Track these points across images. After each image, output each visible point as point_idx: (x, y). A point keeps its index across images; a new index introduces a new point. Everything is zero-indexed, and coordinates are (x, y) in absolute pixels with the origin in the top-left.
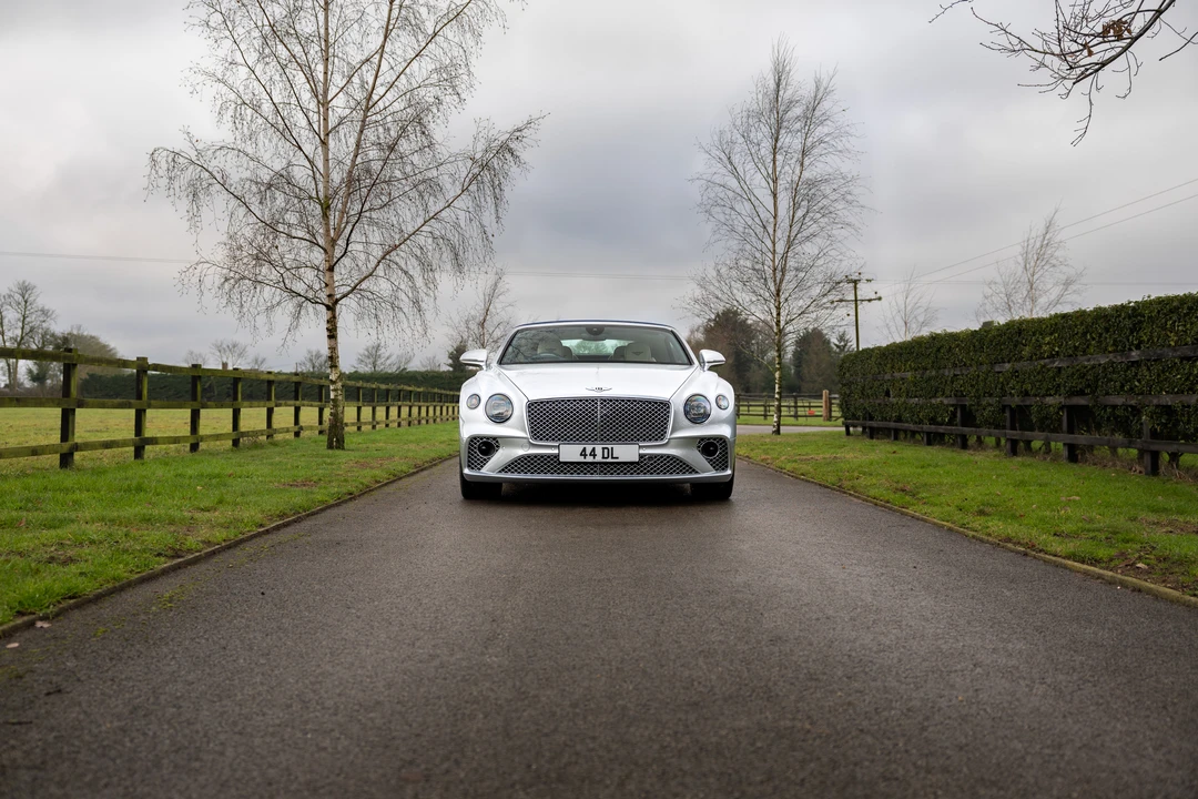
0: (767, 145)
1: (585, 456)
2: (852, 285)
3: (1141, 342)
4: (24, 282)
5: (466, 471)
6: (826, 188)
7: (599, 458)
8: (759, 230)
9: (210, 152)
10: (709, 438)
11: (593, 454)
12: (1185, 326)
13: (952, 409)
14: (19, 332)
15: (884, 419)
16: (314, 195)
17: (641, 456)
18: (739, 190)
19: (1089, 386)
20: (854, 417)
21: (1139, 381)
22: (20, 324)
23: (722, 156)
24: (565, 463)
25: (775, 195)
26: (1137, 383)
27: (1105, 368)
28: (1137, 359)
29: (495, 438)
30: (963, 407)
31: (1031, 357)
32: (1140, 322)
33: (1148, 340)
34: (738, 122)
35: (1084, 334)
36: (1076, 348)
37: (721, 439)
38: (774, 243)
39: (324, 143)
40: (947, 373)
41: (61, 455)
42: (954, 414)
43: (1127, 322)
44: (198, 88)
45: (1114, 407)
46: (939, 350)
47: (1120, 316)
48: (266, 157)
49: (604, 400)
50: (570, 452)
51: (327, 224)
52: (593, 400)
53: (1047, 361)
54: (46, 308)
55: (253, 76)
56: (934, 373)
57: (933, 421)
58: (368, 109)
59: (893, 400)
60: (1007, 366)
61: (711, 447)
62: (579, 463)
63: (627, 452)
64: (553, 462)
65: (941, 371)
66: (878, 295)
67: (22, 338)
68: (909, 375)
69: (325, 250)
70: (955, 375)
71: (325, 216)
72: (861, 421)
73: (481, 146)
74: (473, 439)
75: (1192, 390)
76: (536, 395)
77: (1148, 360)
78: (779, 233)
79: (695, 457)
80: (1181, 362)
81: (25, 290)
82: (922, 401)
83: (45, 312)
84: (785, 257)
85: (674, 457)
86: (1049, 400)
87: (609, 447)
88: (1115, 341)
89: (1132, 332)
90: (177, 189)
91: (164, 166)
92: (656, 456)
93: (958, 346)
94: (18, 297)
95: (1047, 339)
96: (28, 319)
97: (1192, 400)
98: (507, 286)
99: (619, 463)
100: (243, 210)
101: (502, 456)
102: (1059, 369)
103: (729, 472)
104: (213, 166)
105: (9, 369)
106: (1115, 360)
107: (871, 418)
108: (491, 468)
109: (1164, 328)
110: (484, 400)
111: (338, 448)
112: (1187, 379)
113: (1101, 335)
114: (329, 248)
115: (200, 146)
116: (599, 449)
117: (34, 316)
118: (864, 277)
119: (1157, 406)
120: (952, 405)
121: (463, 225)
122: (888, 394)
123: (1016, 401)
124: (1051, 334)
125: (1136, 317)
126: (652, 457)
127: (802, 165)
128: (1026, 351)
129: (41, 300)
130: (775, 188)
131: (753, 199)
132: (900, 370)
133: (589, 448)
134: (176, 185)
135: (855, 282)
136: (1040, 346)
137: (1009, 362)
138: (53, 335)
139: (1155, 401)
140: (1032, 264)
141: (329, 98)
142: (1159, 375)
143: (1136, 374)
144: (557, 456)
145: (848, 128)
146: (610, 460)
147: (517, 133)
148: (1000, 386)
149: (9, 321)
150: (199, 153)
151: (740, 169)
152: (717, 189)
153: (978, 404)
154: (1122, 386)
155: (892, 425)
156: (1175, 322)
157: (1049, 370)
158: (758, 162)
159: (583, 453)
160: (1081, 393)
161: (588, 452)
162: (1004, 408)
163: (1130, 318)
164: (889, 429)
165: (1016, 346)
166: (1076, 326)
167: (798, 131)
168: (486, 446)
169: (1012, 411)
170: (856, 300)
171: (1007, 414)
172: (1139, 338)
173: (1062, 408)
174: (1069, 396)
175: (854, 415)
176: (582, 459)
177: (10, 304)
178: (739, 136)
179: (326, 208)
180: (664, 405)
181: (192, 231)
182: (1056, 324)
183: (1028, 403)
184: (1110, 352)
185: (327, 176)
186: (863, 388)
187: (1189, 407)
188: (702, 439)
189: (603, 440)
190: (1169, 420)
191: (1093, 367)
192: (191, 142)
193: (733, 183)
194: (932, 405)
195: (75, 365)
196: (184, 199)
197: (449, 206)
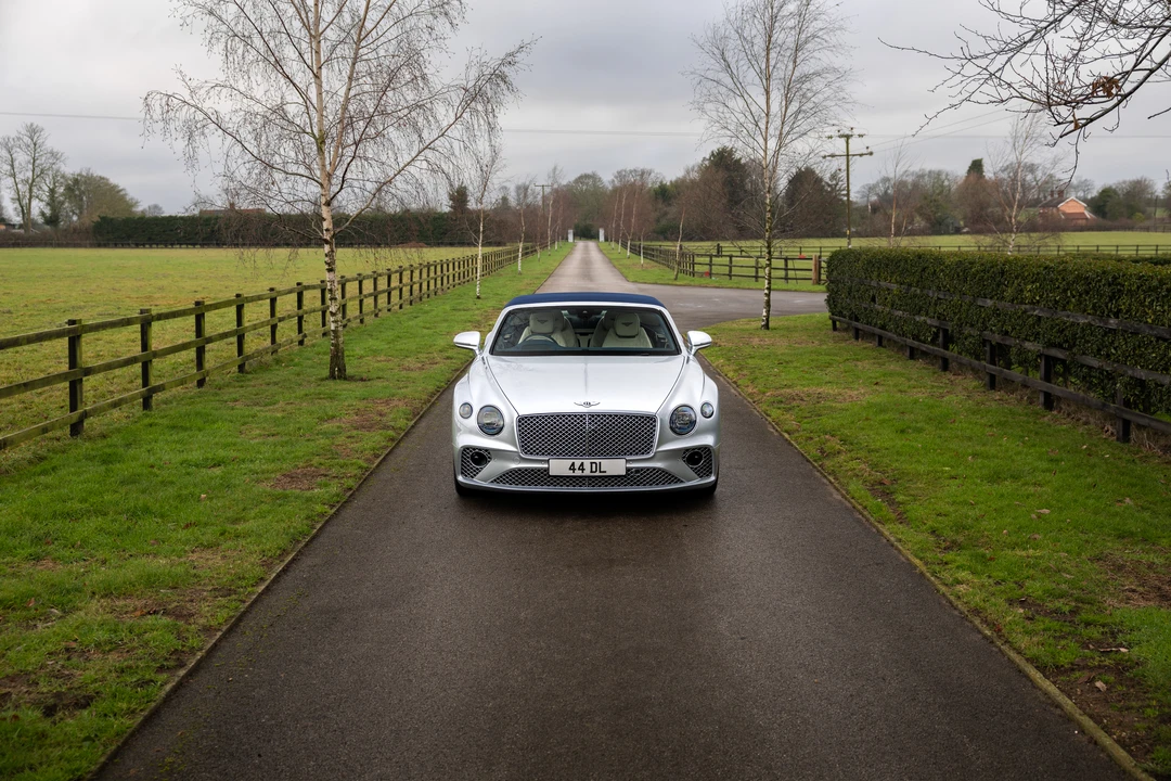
0: (760, 43)
1: (574, 470)
2: (843, 140)
3: (1119, 311)
4: (32, 125)
5: (460, 478)
6: (818, 84)
7: (587, 472)
8: (751, 127)
9: (203, 91)
10: (693, 448)
11: (582, 468)
12: (1163, 307)
13: (934, 329)
14: (30, 174)
15: (868, 323)
16: (309, 130)
17: (628, 470)
18: (732, 86)
19: (1067, 341)
20: (840, 314)
21: (1115, 349)
22: (31, 166)
23: (716, 51)
24: (555, 477)
25: (768, 93)
26: (1113, 351)
27: (1083, 330)
28: (1114, 327)
29: (486, 450)
30: (946, 331)
31: (1013, 300)
32: (1119, 291)
33: (1127, 311)
34: (732, 17)
35: (1065, 291)
36: (1056, 302)
37: (706, 448)
38: (766, 140)
39: (317, 77)
40: (931, 295)
41: (72, 425)
42: (936, 336)
43: (1107, 289)
44: (188, 21)
45: (1090, 368)
46: (924, 270)
47: (1100, 281)
48: (258, 93)
49: (592, 415)
50: (559, 466)
51: (323, 159)
52: (582, 416)
53: (1027, 306)
54: (55, 150)
55: (242, 14)
56: (918, 291)
57: (916, 337)
58: (360, 40)
59: (879, 308)
60: (989, 303)
61: (695, 457)
62: (568, 477)
63: (615, 466)
64: (543, 476)
65: (925, 292)
66: (869, 150)
67: (33, 180)
68: (895, 287)
69: (322, 185)
70: (939, 299)
71: (320, 150)
72: (847, 320)
73: (474, 74)
74: (466, 449)
75: (1166, 369)
76: (526, 410)
77: (1126, 331)
78: (771, 130)
79: (680, 468)
80: (1157, 341)
81: (33, 131)
82: (906, 315)
83: (54, 155)
84: (777, 152)
85: (659, 469)
86: (1027, 345)
87: (597, 461)
88: (1094, 305)
89: (1111, 300)
90: (173, 131)
91: (159, 111)
92: (642, 469)
93: (942, 271)
94: (27, 140)
95: (1029, 287)
96: (38, 162)
97: (1166, 380)
98: (504, 162)
99: (606, 477)
100: (238, 148)
101: (493, 467)
102: (1039, 318)
103: (713, 478)
104: (207, 105)
105: (23, 211)
106: (1093, 323)
107: (857, 320)
108: (483, 478)
109: (1142, 304)
110: (476, 410)
111: (340, 378)
112: (1161, 359)
113: (1080, 295)
114: (325, 183)
115: (193, 84)
116: (587, 463)
117: (44, 158)
118: (856, 132)
119: (1131, 378)
120: (936, 327)
121: (457, 153)
122: (873, 300)
123: (997, 338)
124: (1033, 282)
125: (1116, 285)
126: (638, 470)
127: (795, 62)
128: (1009, 292)
129: (51, 142)
130: (768, 86)
131: (746, 96)
132: (886, 280)
133: (578, 463)
134: (172, 127)
135: (848, 137)
136: (1022, 291)
137: (991, 298)
138: (63, 177)
139: (1130, 372)
140: (1021, 143)
141: (320, 31)
142: (1134, 349)
143: (1113, 342)
144: (547, 470)
145: (842, 22)
146: (598, 474)
147: (509, 60)
148: (981, 320)
149: (20, 164)
150: (192, 92)
151: (733, 66)
152: (710, 84)
153: (960, 333)
154: (1099, 350)
155: (877, 331)
156: (1153, 301)
157: (1029, 317)
158: (752, 60)
159: (572, 468)
160: (1060, 346)
161: (577, 467)
162: (984, 342)
163: (1110, 285)
164: (874, 334)
165: (998, 285)
166: (1057, 279)
167: (791, 28)
168: (479, 457)
169: (992, 347)
170: (848, 155)
171: (987, 348)
172: (1118, 306)
173: (1040, 356)
174: (1047, 347)
175: (841, 312)
176: (571, 473)
177: (20, 147)
178: (733, 32)
179: (321, 142)
180: (649, 420)
181: (190, 172)
182: (1038, 274)
183: (1007, 343)
184: (1089, 314)
185: (321, 110)
186: (850, 288)
187: (1162, 386)
188: (687, 450)
189: (591, 454)
190: (1142, 392)
191: (1073, 324)
192: (184, 80)
193: (728, 80)
194: (916, 323)
195: (79, 337)
196: (180, 140)
197: (443, 135)
